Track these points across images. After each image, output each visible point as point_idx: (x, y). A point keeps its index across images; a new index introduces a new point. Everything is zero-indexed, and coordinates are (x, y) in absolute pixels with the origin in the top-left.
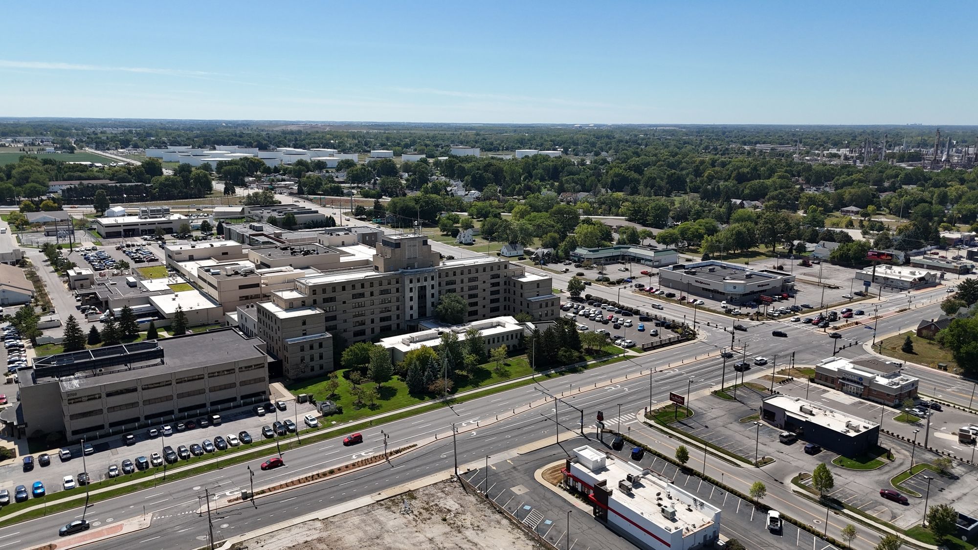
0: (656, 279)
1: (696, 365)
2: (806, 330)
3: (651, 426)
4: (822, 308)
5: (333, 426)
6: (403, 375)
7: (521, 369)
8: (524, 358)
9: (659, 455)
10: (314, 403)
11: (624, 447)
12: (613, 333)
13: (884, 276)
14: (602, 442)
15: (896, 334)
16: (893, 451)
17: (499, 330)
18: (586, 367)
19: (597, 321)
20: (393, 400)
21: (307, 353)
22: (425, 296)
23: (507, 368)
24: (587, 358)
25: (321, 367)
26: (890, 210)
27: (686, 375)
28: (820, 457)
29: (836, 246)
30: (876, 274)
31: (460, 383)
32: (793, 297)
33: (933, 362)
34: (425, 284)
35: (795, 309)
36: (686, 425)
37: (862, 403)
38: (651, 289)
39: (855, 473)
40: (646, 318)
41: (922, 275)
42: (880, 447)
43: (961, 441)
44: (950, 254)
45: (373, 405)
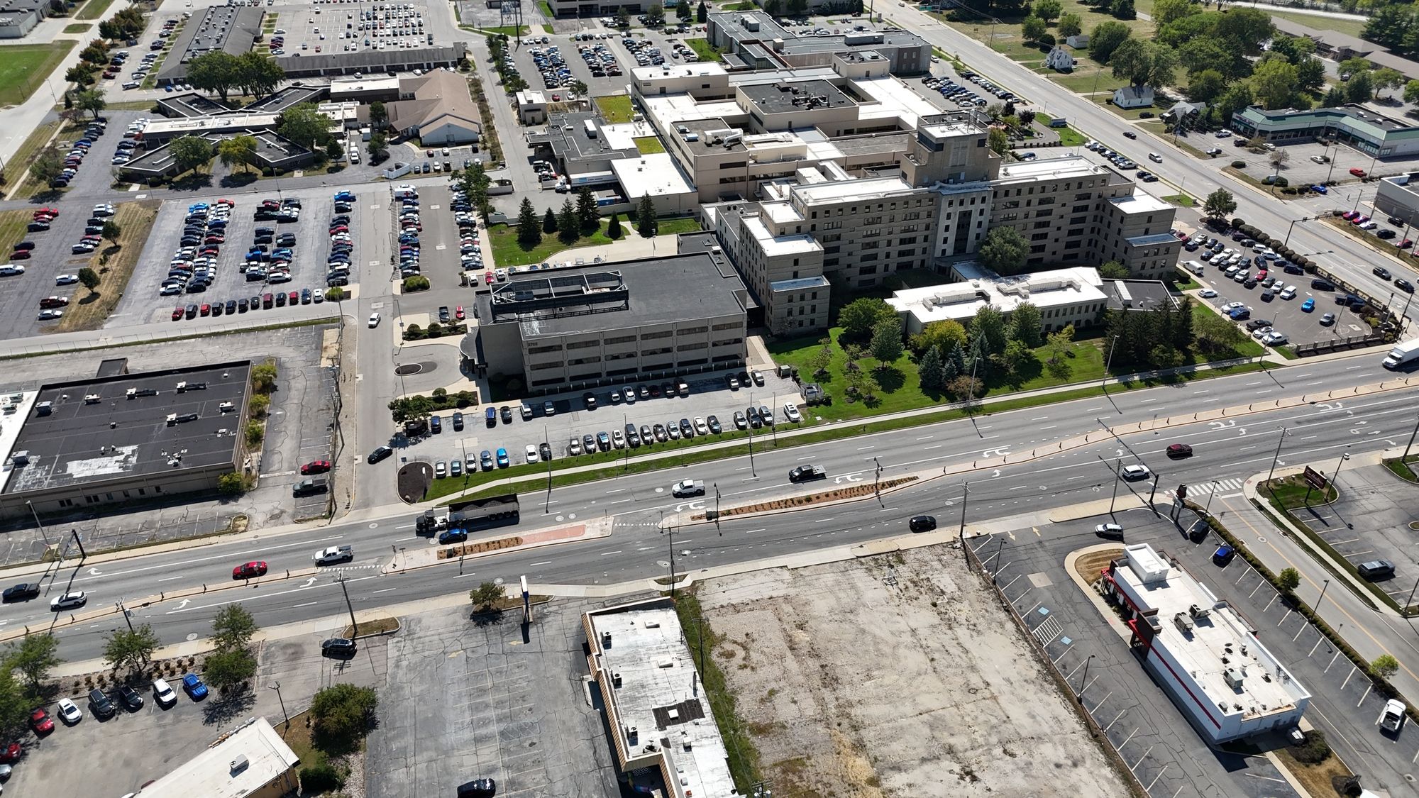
1: (1378, 398)
3: (1261, 508)
5: (816, 424)
6: (919, 354)
7: (1090, 366)
8: (1098, 344)
9: (1257, 565)
10: (798, 381)
11: (1207, 539)
12: (1258, 311)
14: (1176, 522)
17: (1068, 297)
18: (1191, 376)
19: (1238, 281)
20: (898, 394)
21: (796, 306)
22: (969, 224)
23: (1068, 362)
24: (1198, 358)
25: (812, 322)
27: (1351, 418)
31: (993, 378)
36: (1317, 516)
40: (1325, 284)
45: (871, 398)
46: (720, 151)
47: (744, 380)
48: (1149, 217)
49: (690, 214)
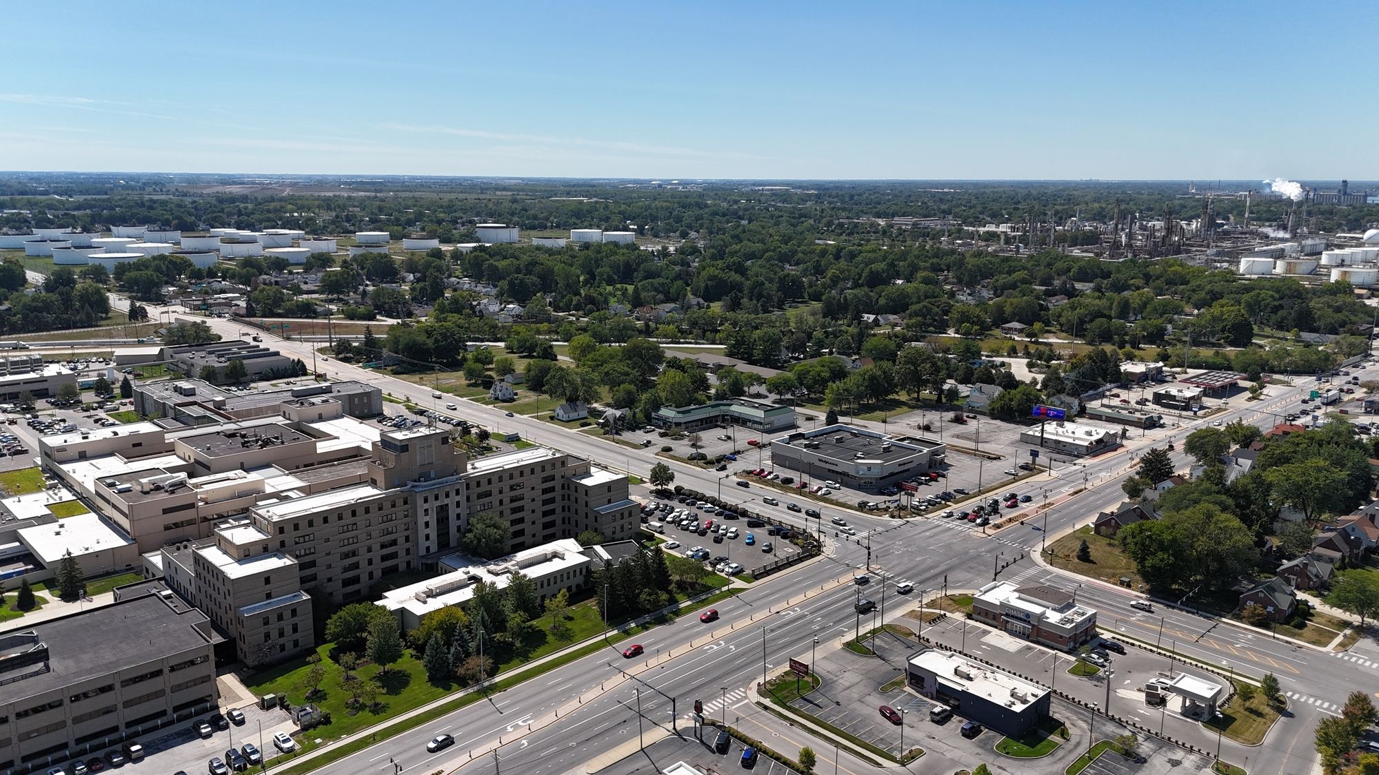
0: (767, 453)
1: (823, 598)
2: (961, 532)
3: (766, 708)
4: (980, 493)
5: (317, 747)
6: (420, 649)
7: (589, 624)
8: (592, 604)
9: (778, 758)
10: (287, 708)
11: (731, 748)
12: (715, 551)
13: (1054, 437)
14: (701, 741)
15: (1069, 531)
16: (1068, 724)
17: (555, 566)
18: (678, 613)
19: (692, 532)
20: (405, 693)
21: (273, 628)
22: (447, 518)
23: (569, 625)
24: (679, 597)
25: (296, 644)
26: (1062, 325)
27: (809, 617)
28: (980, 741)
29: (997, 391)
30: (1045, 436)
31: (502, 655)
32: (943, 476)
33: (1114, 575)
34: (446, 501)
35: (947, 497)
36: (811, 702)
37: (1029, 648)
38: (762, 471)
39: (1021, 763)
40: (756, 522)
41: (1100, 436)
42: (1052, 719)
43: (1149, 703)
44: (1133, 396)
45: (376, 705)
46: (162, 496)
47: (218, 724)
48: (608, 486)
49: (129, 569)
